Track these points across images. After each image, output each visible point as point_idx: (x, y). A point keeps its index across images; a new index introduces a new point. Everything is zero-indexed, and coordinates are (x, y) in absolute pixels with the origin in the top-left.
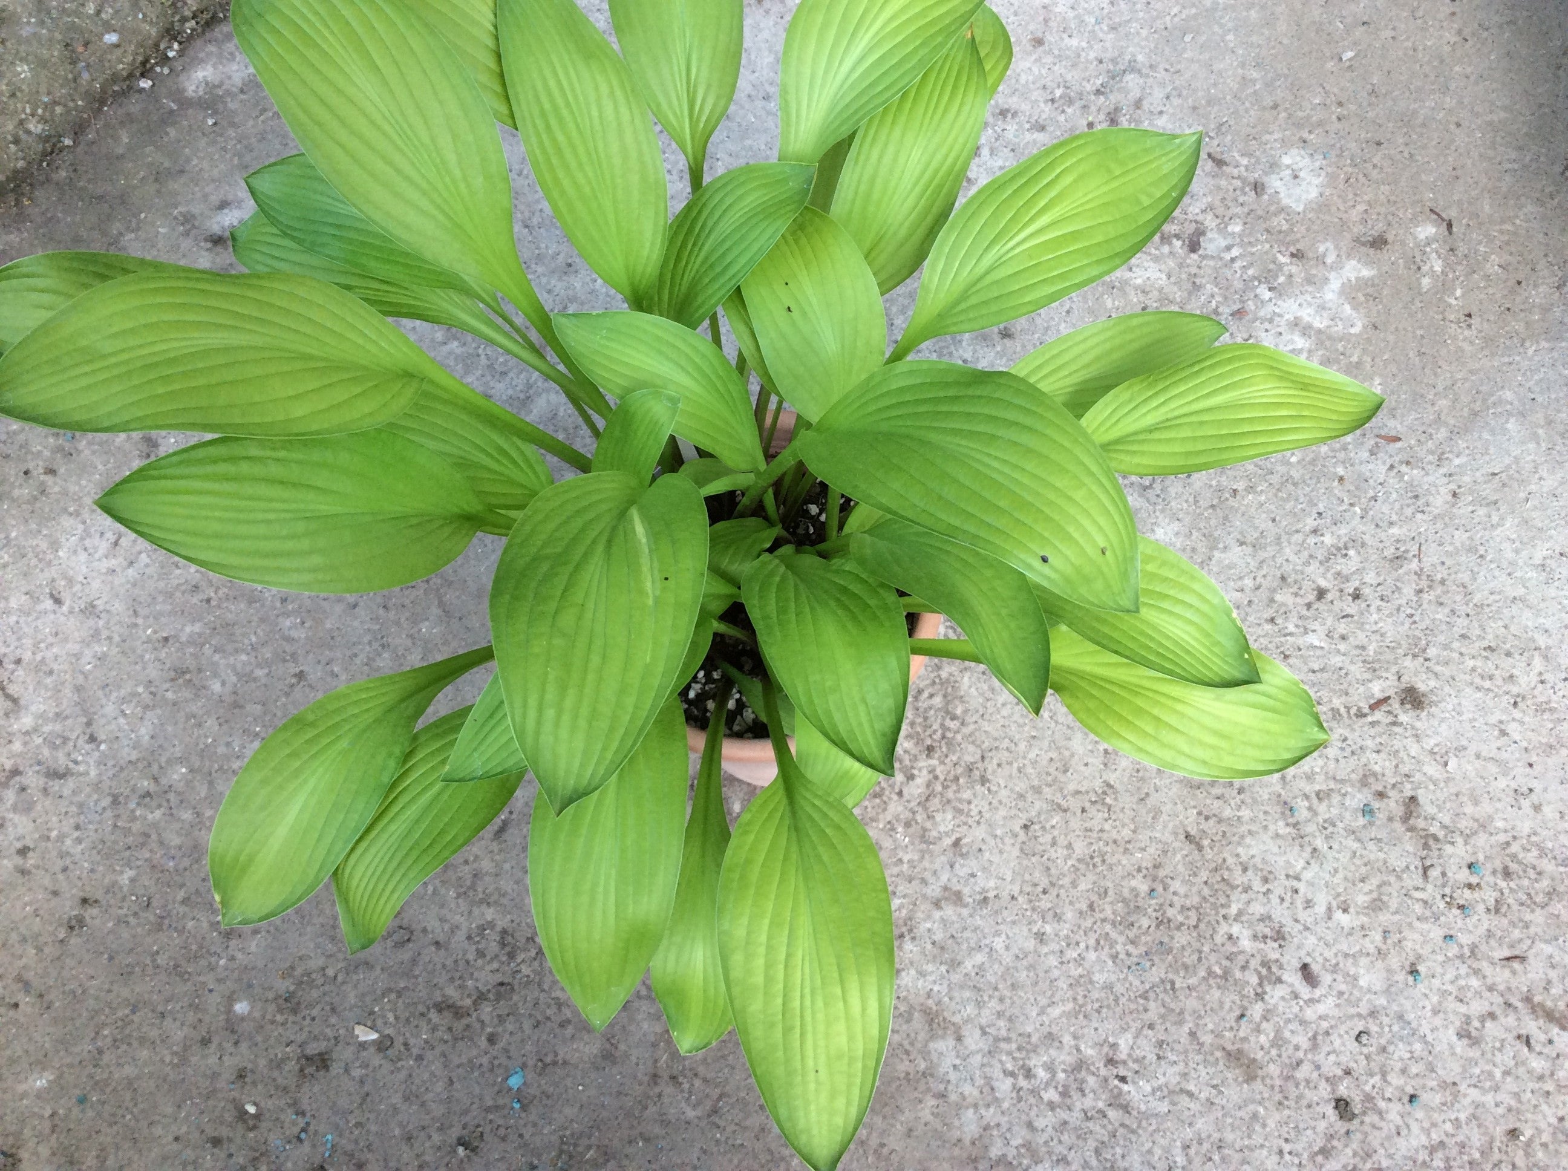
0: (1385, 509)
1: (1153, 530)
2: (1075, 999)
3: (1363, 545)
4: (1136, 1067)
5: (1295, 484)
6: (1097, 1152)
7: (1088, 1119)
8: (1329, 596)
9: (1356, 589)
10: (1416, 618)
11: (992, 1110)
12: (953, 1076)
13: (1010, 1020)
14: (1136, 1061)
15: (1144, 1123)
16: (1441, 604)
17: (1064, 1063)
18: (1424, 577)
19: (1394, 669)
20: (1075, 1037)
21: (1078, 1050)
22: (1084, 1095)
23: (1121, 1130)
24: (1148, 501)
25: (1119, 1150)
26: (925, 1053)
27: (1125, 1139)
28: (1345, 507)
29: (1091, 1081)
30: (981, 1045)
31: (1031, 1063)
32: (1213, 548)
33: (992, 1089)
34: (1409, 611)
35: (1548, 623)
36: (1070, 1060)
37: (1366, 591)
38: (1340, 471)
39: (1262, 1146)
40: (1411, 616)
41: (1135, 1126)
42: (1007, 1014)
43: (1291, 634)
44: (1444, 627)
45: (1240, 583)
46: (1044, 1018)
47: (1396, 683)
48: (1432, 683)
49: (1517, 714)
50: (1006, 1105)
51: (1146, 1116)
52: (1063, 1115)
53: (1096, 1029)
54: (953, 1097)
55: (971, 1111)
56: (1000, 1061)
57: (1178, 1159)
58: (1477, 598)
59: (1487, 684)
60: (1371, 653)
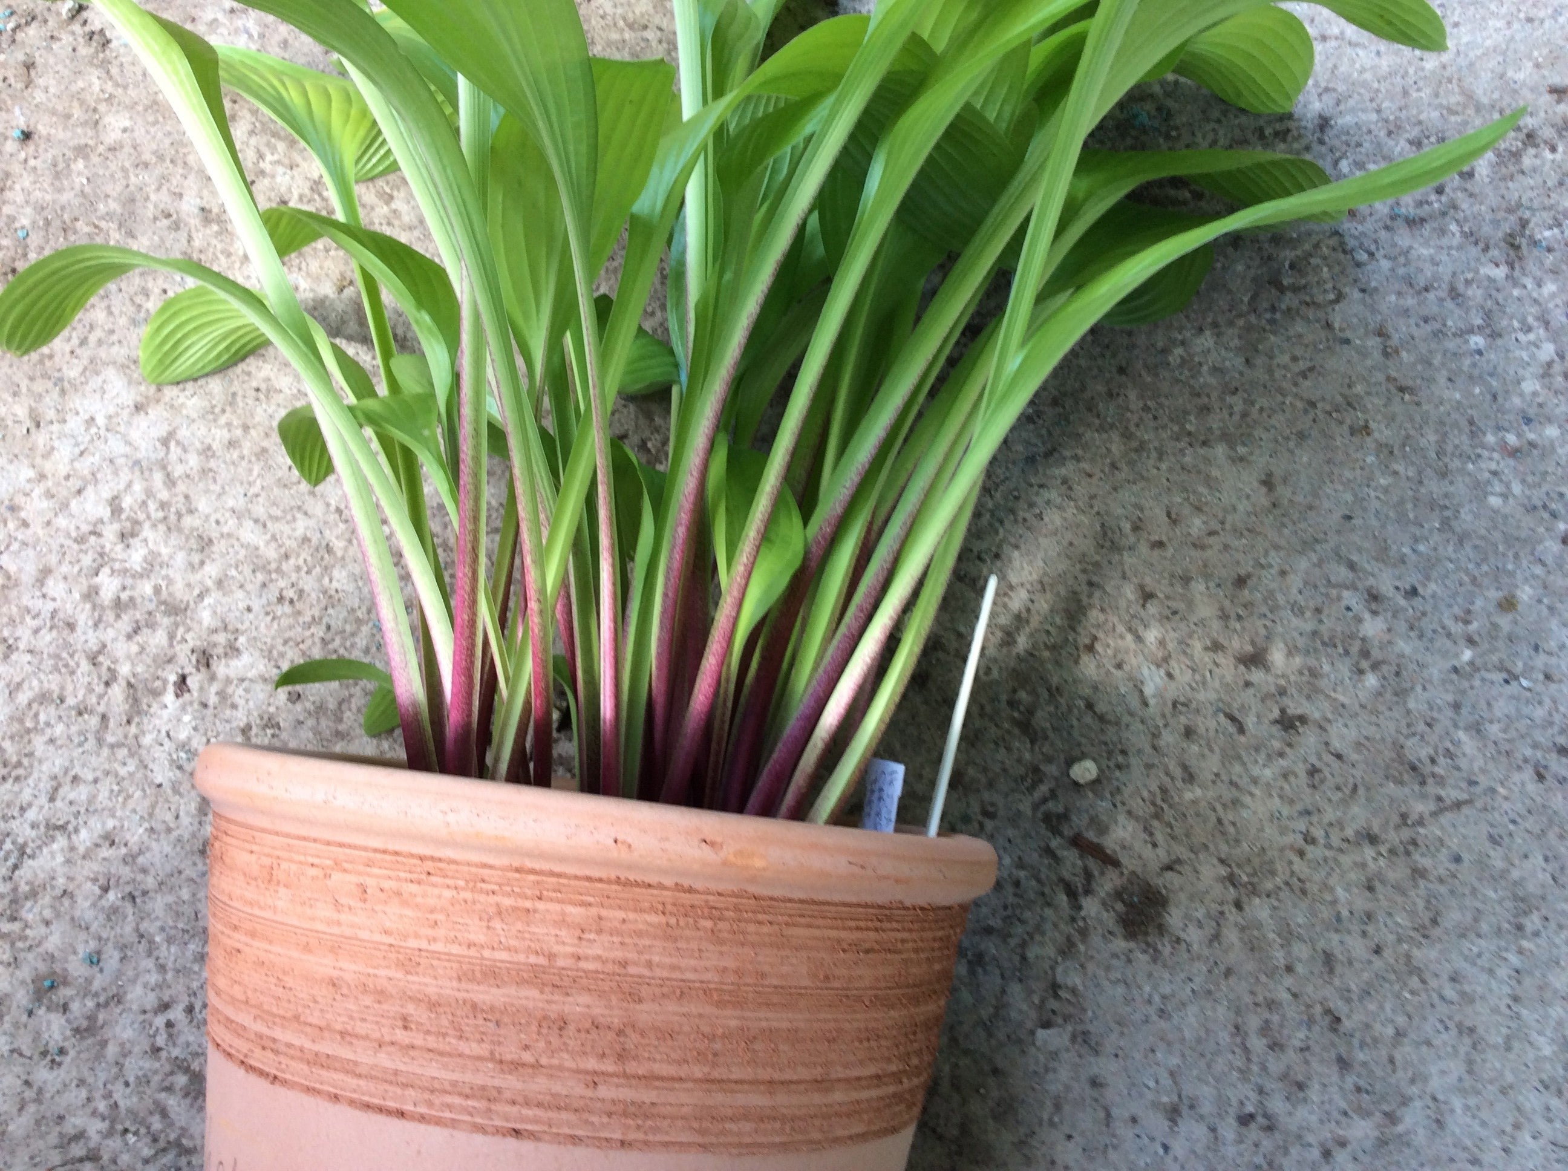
0: (1501, 708)
1: (1201, 330)
2: (287, 557)
3: (1401, 693)
4: (213, 700)
5: (1446, 525)
6: (44, 698)
7: (94, 661)
8: (1257, 676)
9: (1303, 719)
10: (1311, 851)
11: (45, 504)
12: (74, 424)
13: (204, 472)
14: (222, 694)
15: (122, 753)
16: (1371, 889)
17: (170, 582)
18: (1406, 834)
19: (1182, 852)
20: (220, 583)
21: (201, 596)
22: (129, 637)
23: (94, 721)
24: (1254, 298)
25: (59, 729)
26: (93, 367)
27: (81, 733)
28: (1457, 628)
29: (157, 639)
30: (143, 445)
31: (147, 532)
32: (1226, 437)
33: (79, 492)
34: (1318, 833)
35: (1459, 1121)
36: (180, 592)
37: (1309, 739)
38: (1525, 594)
39: (162, 968)
40: (1309, 839)
41: (110, 739)
42: (212, 464)
43: (1139, 639)
44: (1325, 913)
45: (1186, 510)
46: (232, 522)
47: (1154, 866)
48: (1194, 935)
49: (1229, 1130)
50: (62, 522)
51: (135, 748)
52: (83, 617)
53: (249, 609)
54: (40, 439)
55: (31, 474)
56: (129, 485)
57: (84, 834)
58: (1425, 955)
59: (1258, 1044)
60: (1188, 796)
